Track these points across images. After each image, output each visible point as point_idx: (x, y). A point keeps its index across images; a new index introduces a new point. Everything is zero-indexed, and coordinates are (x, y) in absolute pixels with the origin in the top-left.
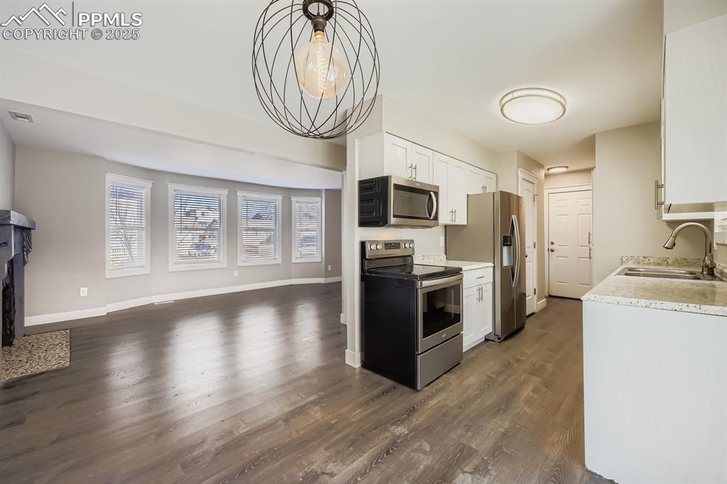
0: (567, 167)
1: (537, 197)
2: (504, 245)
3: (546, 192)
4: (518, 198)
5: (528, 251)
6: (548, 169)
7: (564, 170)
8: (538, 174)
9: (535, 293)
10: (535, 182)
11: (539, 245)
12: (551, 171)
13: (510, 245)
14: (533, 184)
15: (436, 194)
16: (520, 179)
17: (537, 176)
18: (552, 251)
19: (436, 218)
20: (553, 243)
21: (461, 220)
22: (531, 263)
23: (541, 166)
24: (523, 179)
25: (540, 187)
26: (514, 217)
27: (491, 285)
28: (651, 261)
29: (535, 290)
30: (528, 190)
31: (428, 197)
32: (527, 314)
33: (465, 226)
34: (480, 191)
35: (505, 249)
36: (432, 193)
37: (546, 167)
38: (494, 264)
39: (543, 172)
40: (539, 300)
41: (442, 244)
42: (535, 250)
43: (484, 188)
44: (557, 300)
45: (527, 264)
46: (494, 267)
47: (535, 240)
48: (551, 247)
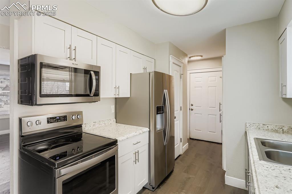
0: (202, 56)
1: (183, 76)
2: (157, 114)
3: (188, 72)
4: (170, 77)
5: (176, 114)
6: (190, 58)
7: (200, 58)
8: (183, 60)
9: (181, 141)
10: (182, 65)
11: (183, 108)
12: (192, 59)
13: (163, 113)
14: (181, 66)
15: (97, 73)
16: (171, 63)
17: (183, 61)
18: (192, 110)
19: (97, 94)
20: (192, 105)
21: (125, 93)
22: (178, 122)
23: (185, 55)
24: (173, 63)
25: (184, 68)
26: (166, 91)
27: (147, 146)
28: (269, 128)
29: (181, 139)
30: (177, 71)
31: (89, 76)
32: (176, 157)
33: (128, 98)
34: (142, 71)
35: (159, 117)
36: (92, 73)
37: (189, 56)
38: (150, 129)
39: (187, 59)
40: (183, 145)
41: (113, 111)
42: (181, 112)
43: (145, 69)
44: (195, 141)
45: (175, 123)
46: (149, 132)
47: (181, 105)
48: (191, 107)
